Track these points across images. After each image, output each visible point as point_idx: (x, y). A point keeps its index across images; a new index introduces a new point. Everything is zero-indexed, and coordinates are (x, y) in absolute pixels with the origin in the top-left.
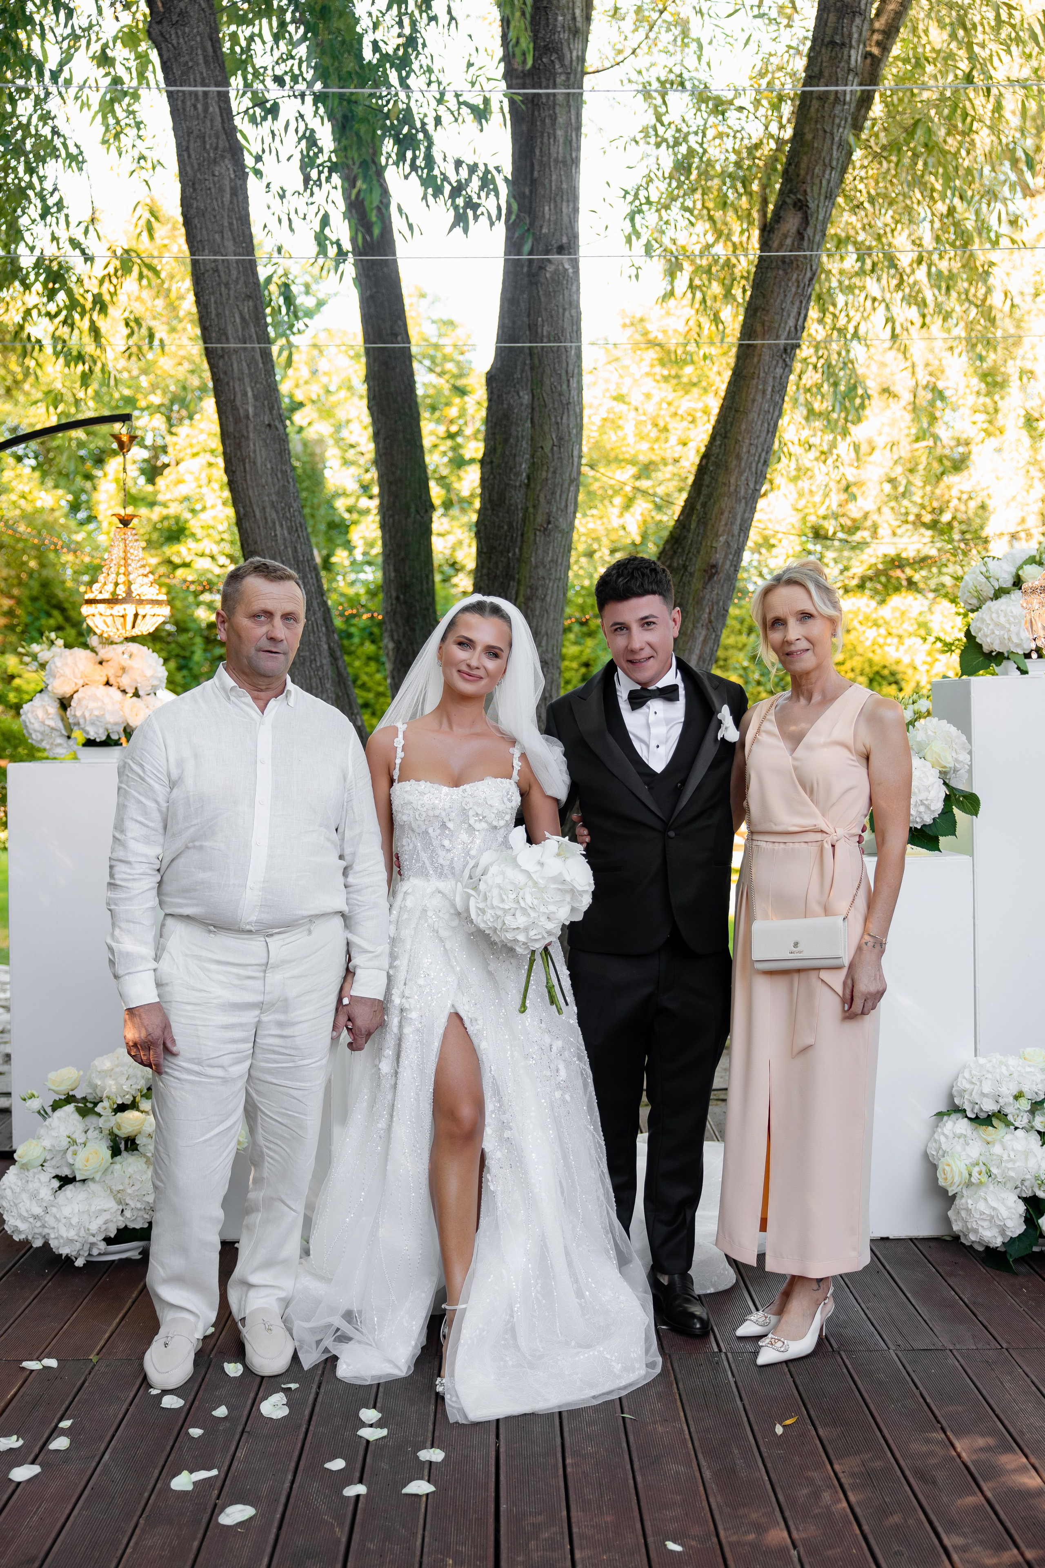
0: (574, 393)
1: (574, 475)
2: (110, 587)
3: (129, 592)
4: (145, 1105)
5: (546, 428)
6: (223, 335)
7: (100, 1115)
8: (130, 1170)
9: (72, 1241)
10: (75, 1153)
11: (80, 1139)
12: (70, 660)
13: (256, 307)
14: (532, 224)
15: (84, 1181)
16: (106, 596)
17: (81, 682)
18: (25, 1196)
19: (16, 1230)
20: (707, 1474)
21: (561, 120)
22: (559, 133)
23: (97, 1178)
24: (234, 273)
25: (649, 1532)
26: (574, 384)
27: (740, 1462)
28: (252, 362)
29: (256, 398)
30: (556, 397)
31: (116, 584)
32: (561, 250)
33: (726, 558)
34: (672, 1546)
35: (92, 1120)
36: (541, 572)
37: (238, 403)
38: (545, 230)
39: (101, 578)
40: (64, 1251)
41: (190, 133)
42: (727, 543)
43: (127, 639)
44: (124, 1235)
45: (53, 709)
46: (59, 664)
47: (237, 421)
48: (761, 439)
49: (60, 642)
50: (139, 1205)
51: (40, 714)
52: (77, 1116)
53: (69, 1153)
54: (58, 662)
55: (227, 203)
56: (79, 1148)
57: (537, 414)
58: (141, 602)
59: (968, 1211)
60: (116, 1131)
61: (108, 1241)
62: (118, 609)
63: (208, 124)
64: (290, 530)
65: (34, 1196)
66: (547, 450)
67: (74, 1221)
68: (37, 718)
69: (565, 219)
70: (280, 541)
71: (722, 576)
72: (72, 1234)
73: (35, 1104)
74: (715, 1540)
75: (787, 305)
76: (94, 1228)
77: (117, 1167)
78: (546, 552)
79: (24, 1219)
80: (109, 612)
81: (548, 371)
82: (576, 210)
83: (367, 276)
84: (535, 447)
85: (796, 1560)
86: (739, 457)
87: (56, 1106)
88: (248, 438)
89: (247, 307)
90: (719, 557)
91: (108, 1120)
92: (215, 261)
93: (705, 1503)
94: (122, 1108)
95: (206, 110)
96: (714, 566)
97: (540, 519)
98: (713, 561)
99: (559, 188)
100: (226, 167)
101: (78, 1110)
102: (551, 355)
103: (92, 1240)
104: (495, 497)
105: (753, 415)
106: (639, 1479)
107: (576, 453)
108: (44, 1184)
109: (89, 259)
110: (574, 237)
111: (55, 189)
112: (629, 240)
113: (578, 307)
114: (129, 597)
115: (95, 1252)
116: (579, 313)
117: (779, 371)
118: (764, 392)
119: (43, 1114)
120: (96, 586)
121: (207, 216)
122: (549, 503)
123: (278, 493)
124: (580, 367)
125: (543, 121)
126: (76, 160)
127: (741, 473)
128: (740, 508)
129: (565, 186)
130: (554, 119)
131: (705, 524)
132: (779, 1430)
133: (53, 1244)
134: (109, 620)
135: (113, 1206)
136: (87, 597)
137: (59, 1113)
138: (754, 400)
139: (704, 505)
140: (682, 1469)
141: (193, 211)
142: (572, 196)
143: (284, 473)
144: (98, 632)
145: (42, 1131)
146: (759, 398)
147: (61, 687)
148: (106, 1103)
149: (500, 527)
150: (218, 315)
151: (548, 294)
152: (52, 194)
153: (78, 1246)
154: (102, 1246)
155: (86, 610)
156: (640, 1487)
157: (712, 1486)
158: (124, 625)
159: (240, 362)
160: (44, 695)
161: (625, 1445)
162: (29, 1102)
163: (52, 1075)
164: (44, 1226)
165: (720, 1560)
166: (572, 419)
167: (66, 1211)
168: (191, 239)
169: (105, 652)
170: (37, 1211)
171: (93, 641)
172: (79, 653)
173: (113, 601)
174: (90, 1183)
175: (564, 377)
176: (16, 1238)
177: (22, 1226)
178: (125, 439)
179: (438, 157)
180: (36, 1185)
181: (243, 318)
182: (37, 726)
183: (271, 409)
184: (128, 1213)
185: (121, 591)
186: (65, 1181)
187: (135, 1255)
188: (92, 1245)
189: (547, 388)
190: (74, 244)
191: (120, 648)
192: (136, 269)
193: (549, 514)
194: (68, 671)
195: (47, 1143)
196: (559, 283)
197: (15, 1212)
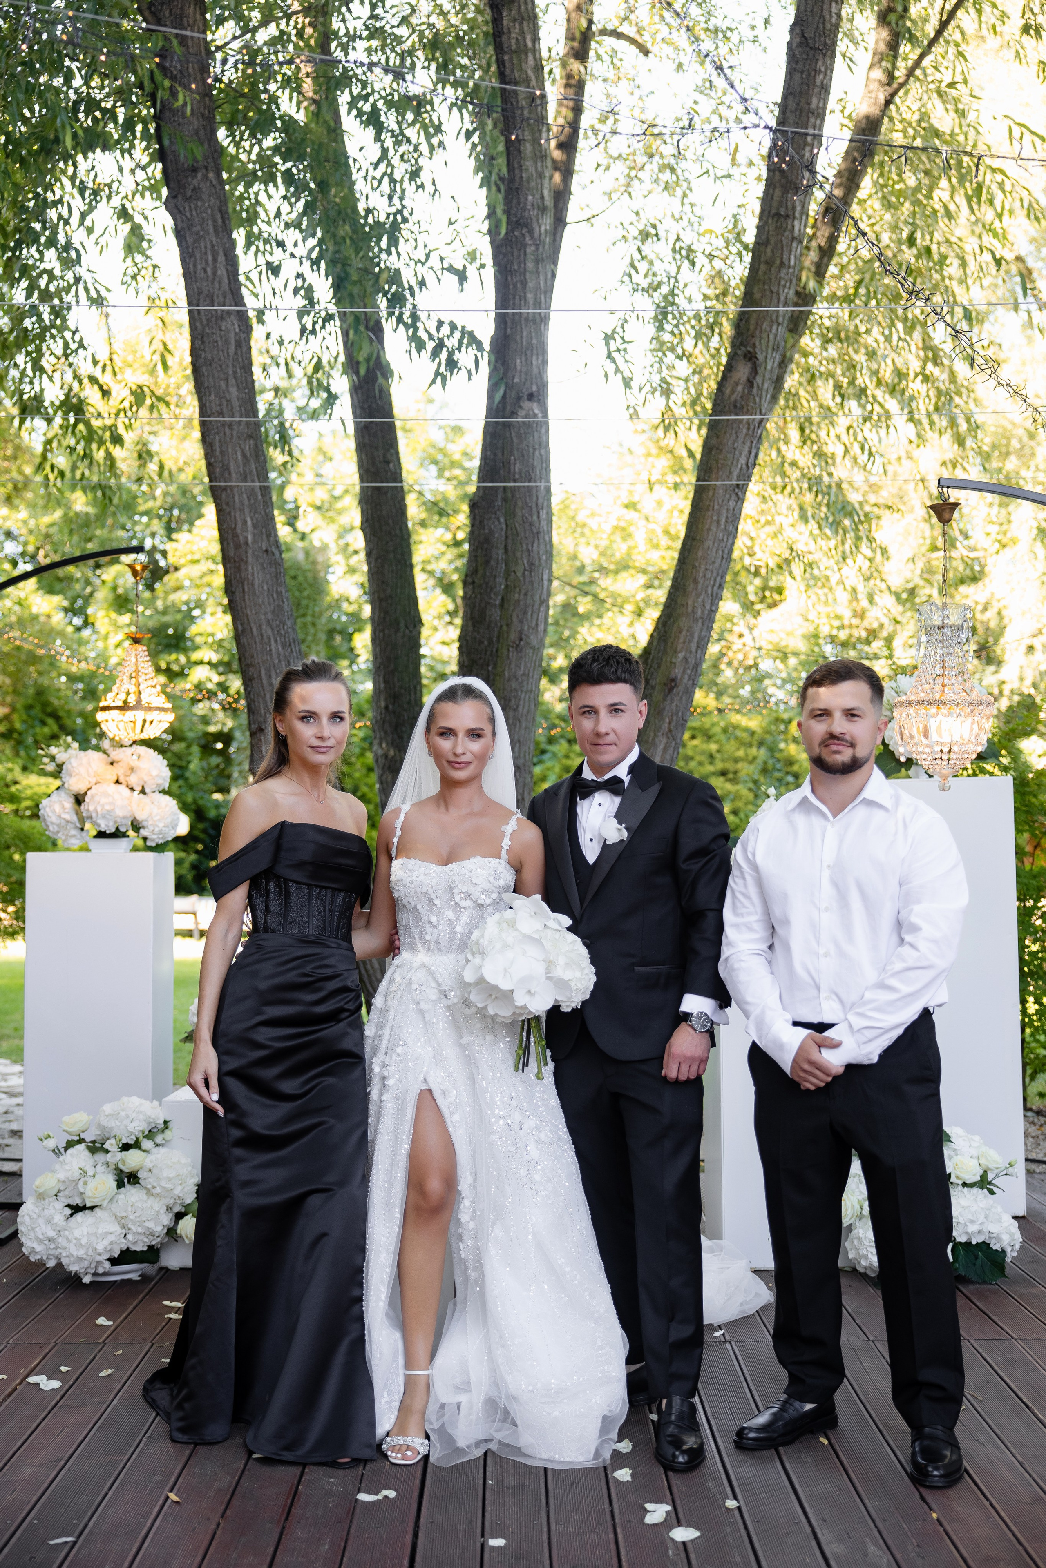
0: (544, 523)
1: (545, 599)
2: (122, 696)
3: (139, 701)
4: (146, 1144)
5: (518, 554)
6: (226, 471)
7: (107, 1151)
8: (133, 1199)
9: (80, 1259)
10: (85, 1183)
11: (91, 1172)
12: (84, 761)
13: (253, 445)
14: (505, 373)
15: (92, 1208)
16: (120, 704)
17: (94, 781)
18: (41, 1221)
19: (33, 1251)
21: (531, 285)
22: (530, 296)
23: (105, 1204)
26: (544, 516)
29: (254, 526)
30: (527, 526)
31: (128, 693)
32: (531, 397)
33: (684, 672)
35: (100, 1157)
37: (235, 532)
38: (516, 380)
39: (115, 688)
40: (74, 1268)
42: (686, 660)
43: (134, 742)
44: (126, 1257)
45: (69, 804)
46: (75, 764)
47: (234, 548)
49: (75, 745)
50: (140, 1230)
51: (57, 808)
52: (87, 1153)
53: (81, 1183)
56: (90, 1180)
57: (510, 542)
58: (149, 709)
59: (859, 1239)
60: (121, 1166)
61: (113, 1261)
62: (130, 715)
63: (216, 282)
65: (49, 1221)
66: (520, 574)
67: (84, 1242)
68: (54, 812)
69: (535, 370)
71: (681, 689)
72: (81, 1253)
73: (51, 1143)
75: (739, 446)
76: (100, 1247)
77: (121, 1196)
78: (518, 669)
79: (40, 1242)
80: (121, 717)
81: (520, 503)
82: (545, 362)
84: (508, 573)
86: (698, 584)
87: (70, 1145)
88: (243, 564)
89: (248, 445)
90: (677, 672)
91: (115, 1156)
94: (126, 1147)
96: (673, 680)
97: (514, 636)
99: (530, 343)
100: (229, 321)
101: (88, 1148)
102: (523, 494)
103: (99, 1258)
104: (475, 617)
105: (710, 545)
107: (545, 577)
108: (57, 1211)
109: (106, 393)
110: (543, 386)
111: (77, 330)
113: (547, 446)
114: (138, 705)
115: (101, 1270)
116: (548, 454)
117: (733, 504)
118: (722, 524)
119: (56, 1152)
120: (110, 696)
121: (214, 365)
122: (522, 622)
123: (270, 614)
124: (550, 501)
125: (515, 285)
127: (699, 596)
128: (700, 631)
129: (534, 341)
130: (524, 284)
131: (668, 645)
133: (64, 1261)
134: (121, 725)
135: (116, 1229)
136: (101, 704)
137: (69, 1151)
138: (710, 529)
142: (542, 350)
143: (276, 595)
144: (111, 735)
145: (57, 1167)
146: (714, 528)
147: (77, 785)
148: (113, 1141)
149: (481, 642)
150: (218, 452)
151: (519, 436)
152: (73, 333)
153: (86, 1264)
154: (107, 1265)
158: (134, 729)
159: (240, 496)
160: (61, 793)
162: (45, 1142)
163: (66, 1119)
164: (57, 1248)
166: (542, 546)
167: (77, 1233)
168: (198, 385)
169: (115, 754)
170: (51, 1234)
171: (106, 744)
172: (93, 755)
173: (125, 707)
174: (97, 1210)
175: (535, 509)
176: (32, 1259)
177: (38, 1248)
178: (138, 568)
180: (52, 1211)
181: (244, 456)
182: (54, 819)
184: (130, 1237)
185: (132, 700)
186: (76, 1209)
187: (134, 1276)
188: (99, 1262)
189: (519, 519)
190: (93, 380)
191: (129, 751)
192: (149, 403)
193: (521, 632)
194: (82, 771)
195: (62, 1176)
196: (529, 427)
197: (32, 1235)
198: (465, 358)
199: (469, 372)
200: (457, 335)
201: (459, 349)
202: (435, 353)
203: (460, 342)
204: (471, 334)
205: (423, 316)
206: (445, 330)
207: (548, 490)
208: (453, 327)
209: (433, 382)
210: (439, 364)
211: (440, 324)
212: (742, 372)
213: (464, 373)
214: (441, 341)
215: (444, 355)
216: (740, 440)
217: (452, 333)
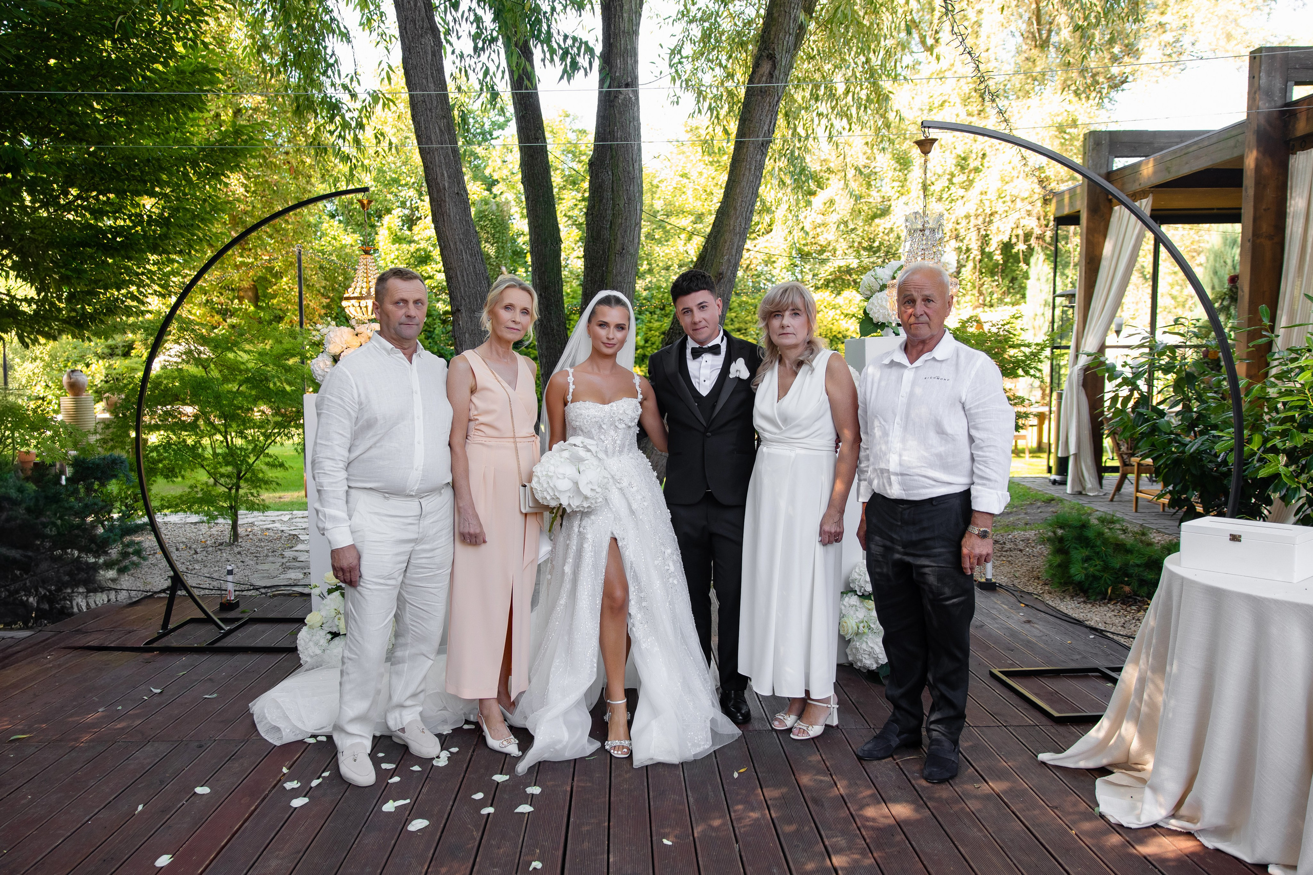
0: (637, 172)
1: (638, 220)
2: (358, 290)
5: (621, 193)
6: (430, 139)
12: (339, 333)
13: (448, 123)
14: (610, 72)
16: (356, 295)
17: (345, 346)
18: (311, 644)
20: (691, 800)
24: (435, 103)
25: (654, 834)
26: (636, 167)
27: (711, 794)
28: (446, 156)
29: (449, 177)
30: (627, 174)
31: (361, 288)
32: (627, 85)
33: (728, 268)
34: (665, 841)
36: (619, 278)
37: (439, 181)
38: (617, 74)
39: (353, 285)
41: (406, 19)
42: (729, 260)
45: (329, 362)
46: (332, 336)
47: (439, 191)
48: (749, 198)
49: (334, 323)
51: (322, 365)
53: (336, 619)
54: (332, 335)
55: (429, 61)
57: (615, 185)
59: (857, 649)
62: (363, 303)
63: (417, 13)
64: (471, 255)
65: (317, 643)
66: (621, 206)
68: (320, 367)
69: (630, 67)
70: (465, 262)
71: (726, 279)
73: (317, 591)
74: (691, 838)
75: (762, 117)
78: (622, 267)
80: (355, 304)
81: (621, 157)
82: (636, 62)
83: (520, 104)
84: (614, 204)
85: (737, 850)
86: (735, 209)
87: (330, 592)
88: (445, 201)
89: (443, 123)
90: (724, 268)
92: (423, 95)
93: (688, 818)
95: (415, 5)
96: (721, 274)
97: (618, 247)
98: (721, 271)
99: (626, 49)
100: (428, 40)
102: (623, 149)
104: (595, 234)
105: (744, 184)
106: (652, 803)
107: (638, 208)
108: (323, 636)
109: (354, 96)
110: (635, 78)
111: (333, 54)
112: (674, 80)
113: (638, 120)
116: (639, 124)
117: (759, 157)
118: (750, 169)
119: (322, 596)
120: (350, 290)
121: (418, 69)
122: (623, 237)
123: (463, 234)
124: (640, 156)
126: (345, 36)
127: (737, 218)
128: (736, 240)
129: (629, 47)
131: (716, 249)
132: (736, 775)
134: (357, 310)
136: (345, 296)
137: (330, 596)
138: (744, 175)
139: (715, 238)
140: (677, 798)
141: (410, 66)
142: (634, 53)
143: (467, 221)
144: (354, 316)
145: (321, 607)
146: (747, 173)
147: (333, 349)
149: (598, 252)
150: (425, 128)
151: (620, 113)
152: (331, 57)
155: (344, 303)
156: (652, 808)
157: (693, 808)
158: (366, 312)
159: (439, 156)
160: (324, 354)
161: (646, 784)
165: (693, 850)
166: (636, 187)
168: (409, 83)
169: (359, 329)
170: (319, 652)
171: (353, 322)
172: (345, 330)
173: (360, 297)
175: (631, 162)
178: (365, 202)
179: (554, 32)
180: (318, 637)
181: (440, 130)
182: (320, 372)
183: (459, 184)
185: (364, 291)
186: (334, 635)
189: (621, 169)
190: (345, 87)
191: (366, 326)
192: (381, 101)
193: (623, 244)
194: (337, 340)
195: (324, 613)
196: (626, 106)
197: (306, 653)
198: (583, 61)
199: (585, 70)
200: (577, 44)
201: (579, 55)
202: (563, 59)
203: (579, 49)
204: (586, 43)
205: (555, 35)
206: (569, 42)
207: (639, 149)
208: (575, 39)
209: (562, 78)
210: (566, 65)
211: (566, 37)
212: (766, 67)
213: (582, 71)
214: (567, 49)
215: (569, 60)
216: (764, 114)
217: (574, 43)
